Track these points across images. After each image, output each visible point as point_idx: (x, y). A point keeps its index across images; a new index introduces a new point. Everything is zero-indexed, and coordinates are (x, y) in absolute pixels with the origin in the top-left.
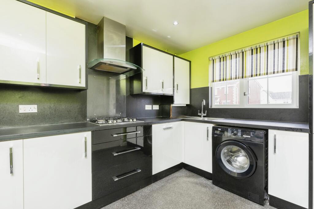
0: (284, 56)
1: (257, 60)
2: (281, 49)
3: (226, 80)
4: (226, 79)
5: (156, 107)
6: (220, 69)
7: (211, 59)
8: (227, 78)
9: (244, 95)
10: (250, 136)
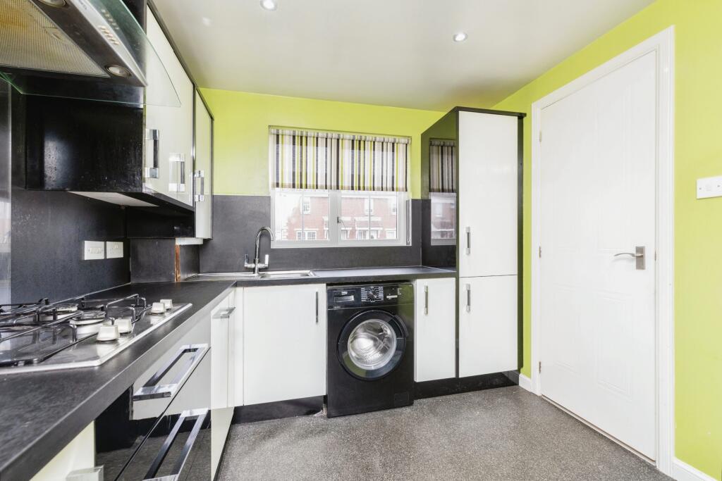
0: (393, 165)
1: (359, 161)
2: (390, 153)
3: (307, 188)
4: (307, 185)
5: (115, 250)
6: (294, 161)
7: (274, 131)
8: (308, 183)
9: (338, 222)
10: (396, 294)
